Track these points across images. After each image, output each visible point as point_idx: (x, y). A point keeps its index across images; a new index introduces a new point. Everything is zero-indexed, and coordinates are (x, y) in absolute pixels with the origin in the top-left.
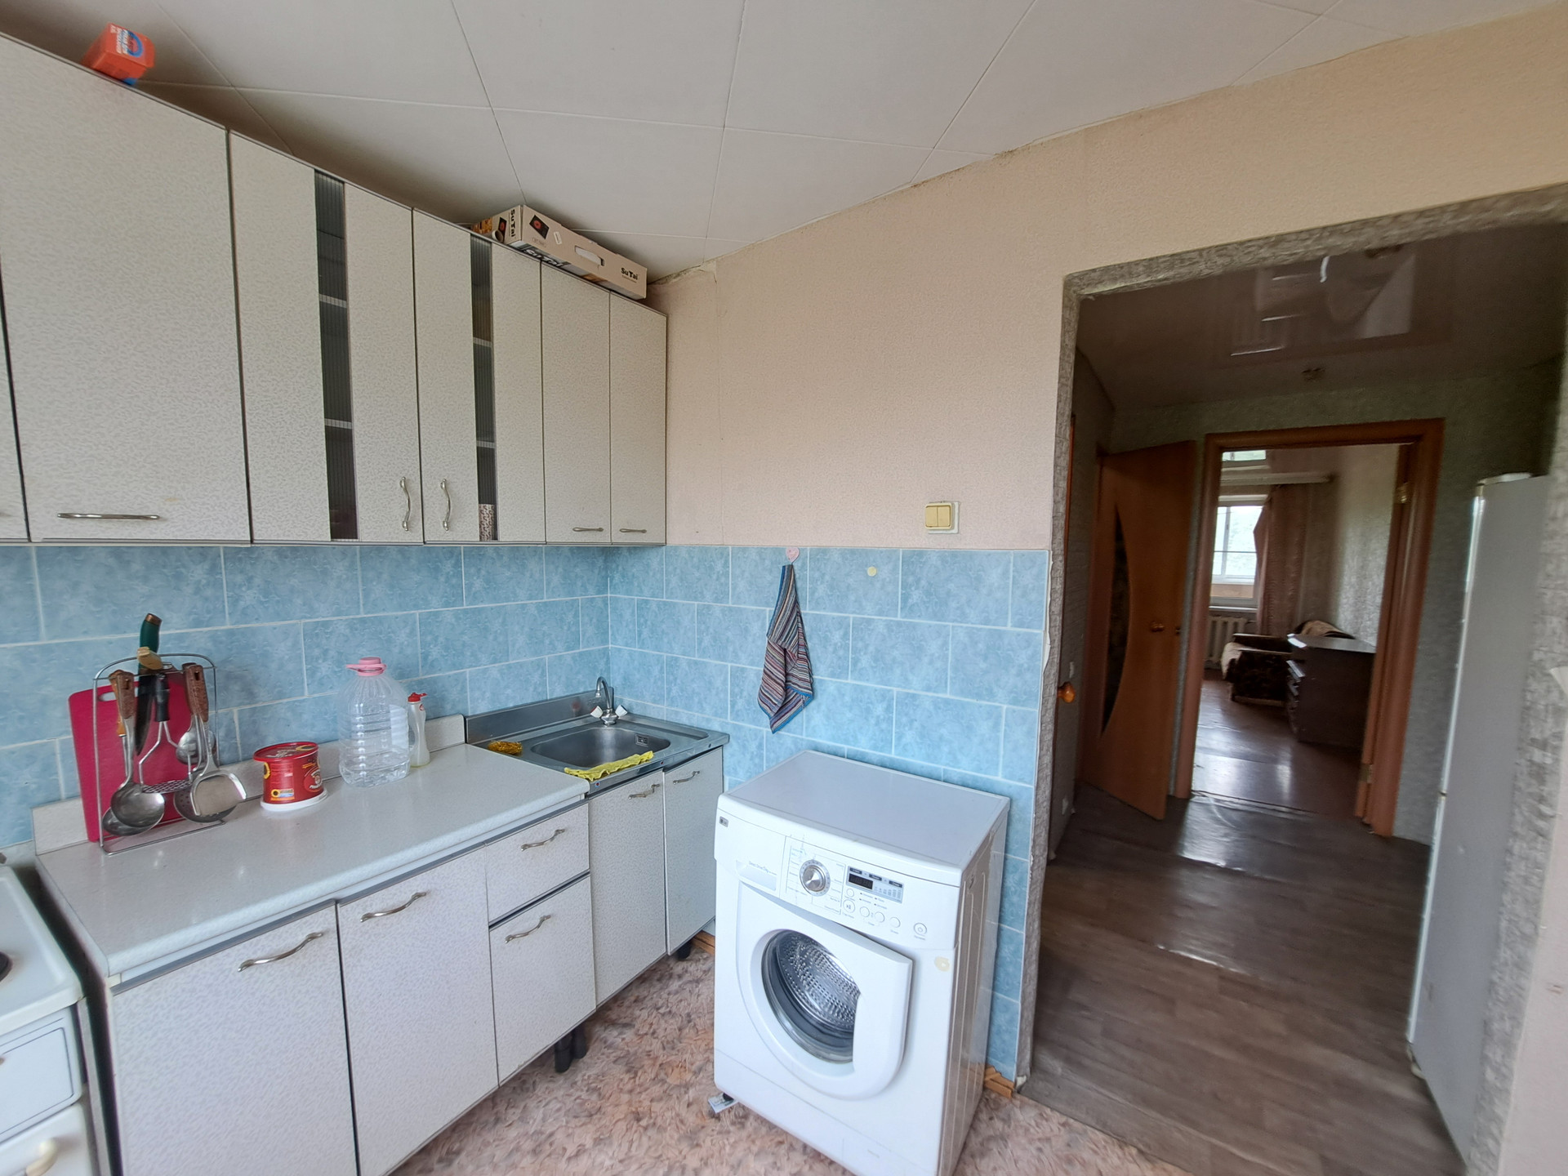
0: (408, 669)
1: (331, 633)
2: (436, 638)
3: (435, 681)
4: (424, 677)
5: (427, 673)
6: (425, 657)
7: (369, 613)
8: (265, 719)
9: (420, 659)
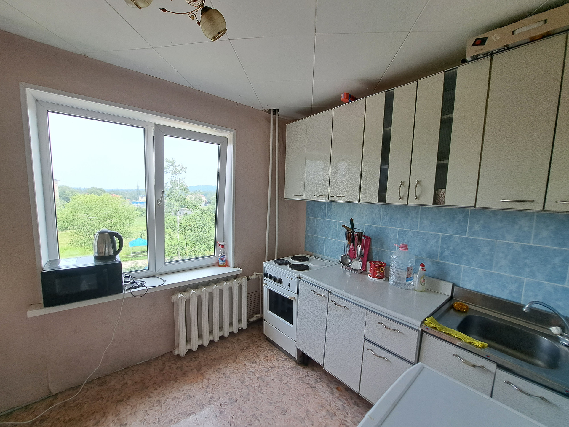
0: (433, 256)
1: (407, 234)
2: (448, 247)
3: (445, 264)
4: (439, 261)
5: (441, 260)
6: (442, 253)
7: (421, 230)
8: (384, 254)
9: (439, 253)
